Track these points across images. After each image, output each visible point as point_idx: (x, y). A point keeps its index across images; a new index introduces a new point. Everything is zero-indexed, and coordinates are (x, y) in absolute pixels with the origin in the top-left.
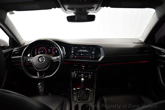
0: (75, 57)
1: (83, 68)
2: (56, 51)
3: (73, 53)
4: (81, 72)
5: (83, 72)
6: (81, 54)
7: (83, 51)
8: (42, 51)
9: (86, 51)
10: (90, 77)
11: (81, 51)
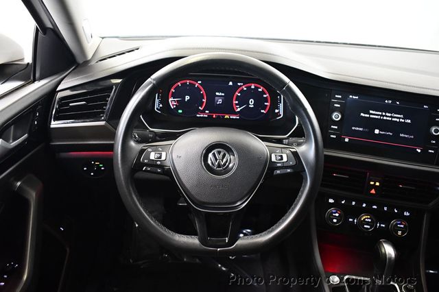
0: (347, 140)
1: (373, 191)
2: (252, 102)
3: (335, 123)
4: (359, 202)
5: (370, 204)
6: (377, 131)
7: (388, 116)
8: (187, 98)
9: (398, 118)
10: (400, 233)
11: (375, 114)
